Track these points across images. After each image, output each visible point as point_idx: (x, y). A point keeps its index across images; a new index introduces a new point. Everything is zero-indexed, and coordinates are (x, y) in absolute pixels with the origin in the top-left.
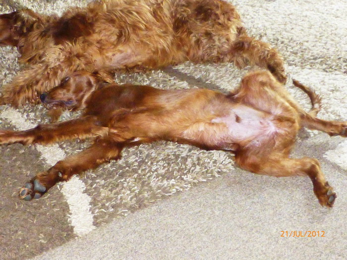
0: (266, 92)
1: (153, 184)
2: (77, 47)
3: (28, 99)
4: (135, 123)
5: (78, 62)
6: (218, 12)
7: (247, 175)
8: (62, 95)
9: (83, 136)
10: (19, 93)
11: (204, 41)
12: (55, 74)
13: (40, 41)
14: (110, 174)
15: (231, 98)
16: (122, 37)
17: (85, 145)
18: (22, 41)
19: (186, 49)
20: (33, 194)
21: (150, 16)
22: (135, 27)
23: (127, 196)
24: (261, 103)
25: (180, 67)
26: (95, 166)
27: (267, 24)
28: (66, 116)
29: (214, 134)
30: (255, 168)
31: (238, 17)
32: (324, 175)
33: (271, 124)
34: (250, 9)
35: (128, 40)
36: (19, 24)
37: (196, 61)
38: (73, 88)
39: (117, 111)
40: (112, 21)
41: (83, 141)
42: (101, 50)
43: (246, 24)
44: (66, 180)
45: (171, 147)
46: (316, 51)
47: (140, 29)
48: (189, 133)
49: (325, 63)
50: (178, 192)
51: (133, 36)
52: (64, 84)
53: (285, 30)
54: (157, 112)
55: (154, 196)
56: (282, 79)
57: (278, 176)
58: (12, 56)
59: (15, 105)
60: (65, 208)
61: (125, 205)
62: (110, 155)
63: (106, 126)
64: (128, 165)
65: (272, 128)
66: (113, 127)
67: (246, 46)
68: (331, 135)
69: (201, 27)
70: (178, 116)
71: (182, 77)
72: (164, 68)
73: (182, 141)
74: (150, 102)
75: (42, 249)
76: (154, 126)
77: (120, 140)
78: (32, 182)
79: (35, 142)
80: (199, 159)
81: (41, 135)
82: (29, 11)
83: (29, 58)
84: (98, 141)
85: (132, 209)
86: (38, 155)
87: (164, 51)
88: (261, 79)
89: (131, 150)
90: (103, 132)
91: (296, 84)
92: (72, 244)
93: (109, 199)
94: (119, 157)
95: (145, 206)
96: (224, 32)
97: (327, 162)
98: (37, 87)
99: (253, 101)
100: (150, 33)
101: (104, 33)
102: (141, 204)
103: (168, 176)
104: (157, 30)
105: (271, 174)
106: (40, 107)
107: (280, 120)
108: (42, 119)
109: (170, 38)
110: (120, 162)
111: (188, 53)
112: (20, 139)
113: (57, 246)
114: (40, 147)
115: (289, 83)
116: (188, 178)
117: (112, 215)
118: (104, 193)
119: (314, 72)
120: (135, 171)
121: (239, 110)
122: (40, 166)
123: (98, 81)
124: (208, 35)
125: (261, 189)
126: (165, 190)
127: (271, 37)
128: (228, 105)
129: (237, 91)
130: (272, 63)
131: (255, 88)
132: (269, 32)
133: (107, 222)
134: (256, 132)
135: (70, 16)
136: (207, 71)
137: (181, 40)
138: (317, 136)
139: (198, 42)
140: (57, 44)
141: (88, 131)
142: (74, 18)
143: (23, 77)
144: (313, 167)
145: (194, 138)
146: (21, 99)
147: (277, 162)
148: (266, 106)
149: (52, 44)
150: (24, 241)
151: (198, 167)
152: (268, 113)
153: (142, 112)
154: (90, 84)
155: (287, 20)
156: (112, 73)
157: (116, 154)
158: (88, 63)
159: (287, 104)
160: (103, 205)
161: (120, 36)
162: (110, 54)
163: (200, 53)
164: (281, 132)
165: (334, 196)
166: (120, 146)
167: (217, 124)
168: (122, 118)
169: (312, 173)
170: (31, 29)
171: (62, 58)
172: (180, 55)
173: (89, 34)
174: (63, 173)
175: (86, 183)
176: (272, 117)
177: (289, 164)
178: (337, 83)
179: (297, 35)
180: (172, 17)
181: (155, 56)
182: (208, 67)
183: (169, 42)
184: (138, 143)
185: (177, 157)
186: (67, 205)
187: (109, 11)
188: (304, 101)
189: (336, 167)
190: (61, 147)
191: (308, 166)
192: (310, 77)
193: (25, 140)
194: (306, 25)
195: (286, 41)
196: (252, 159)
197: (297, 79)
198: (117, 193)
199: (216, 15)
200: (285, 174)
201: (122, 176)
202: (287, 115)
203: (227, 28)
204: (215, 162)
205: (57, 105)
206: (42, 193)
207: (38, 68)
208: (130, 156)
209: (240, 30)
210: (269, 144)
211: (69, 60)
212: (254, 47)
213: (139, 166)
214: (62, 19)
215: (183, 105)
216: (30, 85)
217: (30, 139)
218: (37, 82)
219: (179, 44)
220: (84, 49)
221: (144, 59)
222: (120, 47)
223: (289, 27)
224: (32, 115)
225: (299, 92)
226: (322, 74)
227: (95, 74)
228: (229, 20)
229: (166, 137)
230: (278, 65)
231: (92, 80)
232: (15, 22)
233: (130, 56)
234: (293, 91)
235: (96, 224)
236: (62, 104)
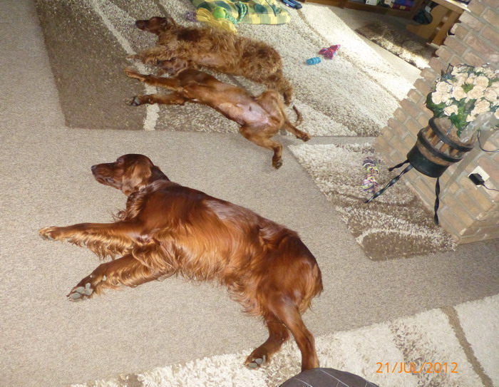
1: (193, 123)
3: (152, 61)
4: (198, 91)
6: (270, 56)
7: (242, 138)
9: (169, 88)
11: (256, 68)
12: (171, 54)
13: (170, 36)
14: (174, 110)
15: (253, 98)
16: (213, 49)
19: (245, 69)
20: (132, 103)
21: (232, 45)
22: (222, 47)
23: (177, 123)
24: (267, 107)
25: (238, 77)
26: (169, 103)
27: (296, 75)
28: (166, 75)
32: (284, 155)
33: (267, 118)
34: (292, 64)
35: (215, 52)
36: (164, 24)
38: (175, 64)
40: (211, 39)
41: (169, 90)
43: (285, 70)
44: (152, 104)
45: (212, 111)
46: (315, 98)
47: (224, 49)
48: (224, 106)
49: (317, 106)
50: (203, 131)
51: (219, 51)
52: (172, 60)
53: (305, 82)
55: (191, 128)
56: (287, 103)
58: (154, 39)
59: (144, 62)
61: (174, 126)
62: (178, 101)
63: (183, 86)
64: (185, 109)
65: (266, 121)
66: (186, 88)
67: (276, 79)
68: (298, 137)
70: (220, 95)
71: (235, 81)
73: (218, 109)
74: (211, 84)
75: (125, 128)
76: (206, 95)
77: (187, 97)
78: (134, 98)
79: (145, 81)
80: (222, 121)
81: (150, 80)
82: (172, 19)
84: (176, 92)
85: (177, 129)
86: (144, 88)
87: (232, 65)
88: (273, 95)
89: (191, 104)
90: (180, 90)
91: (294, 108)
92: (140, 133)
93: (168, 120)
94: (183, 104)
95: (184, 131)
97: (288, 150)
98: (159, 58)
99: (264, 104)
101: (205, 44)
102: (182, 129)
103: (202, 122)
106: (156, 68)
107: (273, 118)
108: (154, 73)
109: (238, 60)
110: (182, 107)
111: (245, 72)
112: (138, 77)
113: (132, 130)
114: (146, 85)
115: (291, 106)
116: (212, 127)
117: (165, 128)
118: (167, 117)
119: (308, 107)
120: (188, 114)
121: (253, 105)
122: (142, 93)
124: (259, 66)
125: (246, 147)
126: (197, 128)
127: (295, 82)
129: (258, 97)
130: (286, 93)
131: (268, 98)
132: (295, 79)
133: (162, 130)
134: (258, 120)
135: (191, 29)
136: (251, 85)
137: (244, 63)
138: (290, 135)
139: (252, 68)
140: (178, 40)
142: (192, 31)
144: (278, 147)
145: (224, 110)
146: (148, 60)
148: (269, 109)
149: (175, 39)
150: (118, 121)
151: (219, 125)
152: (269, 113)
153: (204, 86)
154: (185, 65)
155: (309, 77)
157: (181, 102)
159: (280, 113)
160: (163, 122)
162: (203, 56)
165: (281, 164)
166: (186, 100)
167: (238, 107)
168: (193, 86)
169: (276, 150)
171: (177, 47)
172: (240, 71)
173: (196, 41)
174: (151, 100)
175: (160, 109)
176: (269, 115)
178: (317, 117)
179: (310, 86)
180: (245, 50)
181: (226, 66)
182: (253, 83)
183: (237, 62)
184: (196, 102)
185: (212, 116)
186: (146, 115)
187: (212, 34)
188: (293, 118)
189: (291, 153)
190: (157, 89)
191: (275, 146)
192: (304, 109)
193: (141, 78)
194: (318, 83)
195: (302, 87)
196: (249, 131)
197: (296, 106)
198: (173, 120)
199: (269, 57)
200: (262, 145)
201: (180, 113)
202: (277, 117)
203: (271, 66)
204: (230, 126)
205: (164, 69)
206: (137, 105)
208: (188, 106)
209: (279, 71)
211: (180, 50)
213: (191, 112)
217: (143, 79)
218: (160, 55)
219: (242, 65)
220: (190, 47)
222: (210, 54)
223: (307, 81)
224: (150, 69)
225: (293, 113)
226: (311, 110)
228: (275, 63)
231: (187, 64)
232: (163, 22)
233: (213, 61)
234: (290, 111)
235: (155, 128)
236: (166, 70)
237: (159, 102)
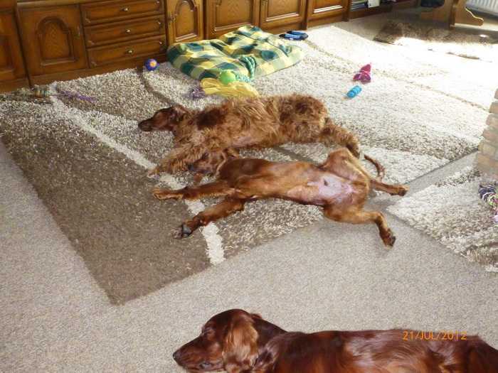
0: (346, 164)
1: (266, 228)
2: (214, 132)
3: (180, 168)
4: (254, 185)
5: (214, 142)
6: (312, 107)
7: (332, 223)
8: (203, 165)
9: (217, 194)
10: (173, 163)
11: (302, 128)
12: (198, 150)
13: (188, 128)
14: (236, 221)
15: (321, 168)
16: (244, 125)
17: (218, 201)
18: (175, 128)
19: (289, 133)
20: (182, 235)
21: (264, 111)
22: (254, 118)
23: (247, 237)
24: (342, 172)
25: (285, 146)
26: (226, 215)
27: (346, 115)
28: (205, 180)
29: (309, 194)
30: (338, 218)
31: (325, 111)
32: (387, 224)
33: (349, 186)
34: (334, 104)
35: (249, 127)
36: (174, 115)
37: (296, 141)
38: (210, 160)
39: (240, 177)
40: (238, 114)
41: (217, 198)
42: (230, 134)
43: (331, 115)
44: (205, 225)
45: (279, 201)
46: (381, 135)
47: (257, 119)
48: (291, 192)
49: (388, 144)
50: (283, 235)
51: (252, 125)
52: (204, 158)
53: (359, 119)
54: (269, 177)
55: (267, 237)
56: (357, 155)
57: (354, 224)
58: (168, 137)
59: (170, 172)
60: (205, 245)
61: (246, 243)
62: (236, 208)
63: (232, 187)
64: (249, 215)
65: (350, 190)
66: (238, 188)
67: (331, 131)
68: (392, 194)
69: (299, 118)
70: (283, 180)
71: (286, 152)
72: (273, 147)
73: (286, 198)
74: (264, 171)
75: (188, 274)
76: (267, 187)
77: (243, 197)
78: (182, 226)
79: (184, 198)
80: (298, 211)
81: (188, 193)
82: (180, 106)
83: (180, 139)
84: (228, 198)
85: (251, 246)
86: (186, 207)
87: (273, 135)
88: (342, 155)
89: (251, 204)
90: (231, 192)
91: (367, 158)
92: (210, 271)
93: (235, 239)
94: (242, 209)
95: (260, 244)
96: (315, 122)
97: (389, 214)
98: (186, 160)
99: (337, 170)
100: (264, 123)
101: (232, 122)
102: (257, 243)
103: (277, 223)
104: (269, 121)
105: (349, 222)
106: (188, 173)
107: (355, 184)
108: (189, 182)
109: (278, 126)
110: (243, 213)
111: (290, 136)
112: (173, 196)
113: (199, 271)
114: (187, 202)
115: (362, 157)
116: (291, 224)
117: (237, 250)
118: (232, 234)
119: (379, 150)
120: (253, 219)
121: (327, 177)
122: (187, 215)
123: (228, 155)
124: (304, 123)
125: (342, 233)
126: (274, 233)
127: (349, 125)
128: (319, 173)
129: (325, 164)
130: (350, 143)
131: (338, 161)
132: (347, 121)
133: (233, 255)
134: (339, 192)
135: (208, 110)
136: (304, 148)
137: (286, 127)
138: (382, 196)
139: (297, 128)
140: (199, 129)
141: (221, 191)
142: (211, 112)
143: (176, 153)
144: (379, 217)
145: (294, 196)
146: (174, 168)
147: (354, 213)
148: (346, 174)
149: (196, 130)
150: (176, 268)
151: (298, 217)
152: (347, 179)
153: (259, 177)
154: (222, 157)
155: (360, 112)
156: (237, 150)
157: (240, 207)
158: (221, 143)
159: (361, 173)
160: (231, 244)
161: (243, 125)
162: (236, 137)
163: (299, 136)
164: (357, 192)
165: (394, 238)
166: (243, 201)
167: (311, 187)
168: (245, 182)
169: (378, 222)
170: (181, 119)
171: (203, 139)
172: (285, 137)
173: (222, 123)
174: (203, 221)
175: (219, 227)
176: (349, 182)
177: (362, 215)
178: (396, 157)
179: (367, 122)
180: (280, 111)
181: (267, 138)
182: (305, 145)
183: (277, 129)
184: (255, 200)
185: (283, 209)
186: (206, 243)
187: (235, 107)
188: (372, 170)
189: (395, 217)
190: (202, 201)
191: (375, 218)
192: (377, 153)
193: (177, 196)
194: (373, 116)
195: (360, 128)
196: (336, 211)
197: (367, 154)
198: (241, 235)
199: (310, 109)
201: (244, 222)
202: (360, 181)
203: (318, 119)
204: (310, 213)
205: (199, 172)
206: (189, 234)
207: (186, 146)
208: (250, 209)
209: (327, 120)
210: (348, 201)
211: (208, 141)
212: (337, 132)
213: (256, 215)
214: (203, 112)
215: (287, 173)
216: (180, 158)
217: (181, 196)
218: (186, 156)
219: (284, 130)
221: (260, 141)
222: (243, 133)
223: (361, 117)
224: (182, 179)
225: (369, 164)
226: (385, 151)
227: (226, 150)
228: (319, 113)
229: (275, 196)
230: (354, 144)
231: (224, 155)
232: (171, 114)
233: (250, 139)
234: (364, 163)
235: (225, 256)
236: (202, 172)
237: (213, 218)
